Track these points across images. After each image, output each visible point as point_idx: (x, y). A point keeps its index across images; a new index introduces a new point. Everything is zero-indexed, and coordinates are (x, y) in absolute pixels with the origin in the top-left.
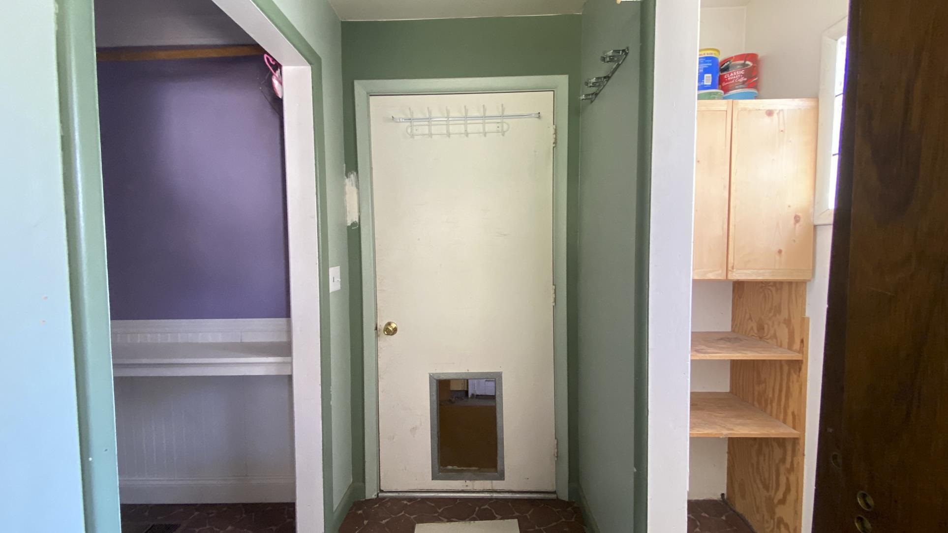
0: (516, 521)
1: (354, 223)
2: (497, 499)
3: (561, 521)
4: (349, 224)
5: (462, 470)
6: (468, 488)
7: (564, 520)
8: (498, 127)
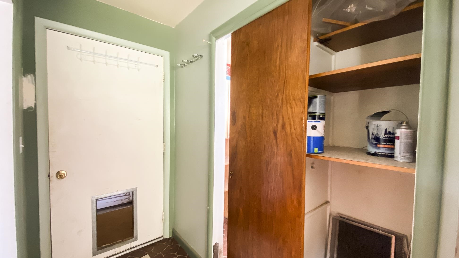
0: (148, 255)
1: (29, 107)
2: (134, 251)
3: (168, 246)
4: (25, 107)
5: (113, 244)
6: (117, 252)
7: (169, 246)
8: (136, 66)
